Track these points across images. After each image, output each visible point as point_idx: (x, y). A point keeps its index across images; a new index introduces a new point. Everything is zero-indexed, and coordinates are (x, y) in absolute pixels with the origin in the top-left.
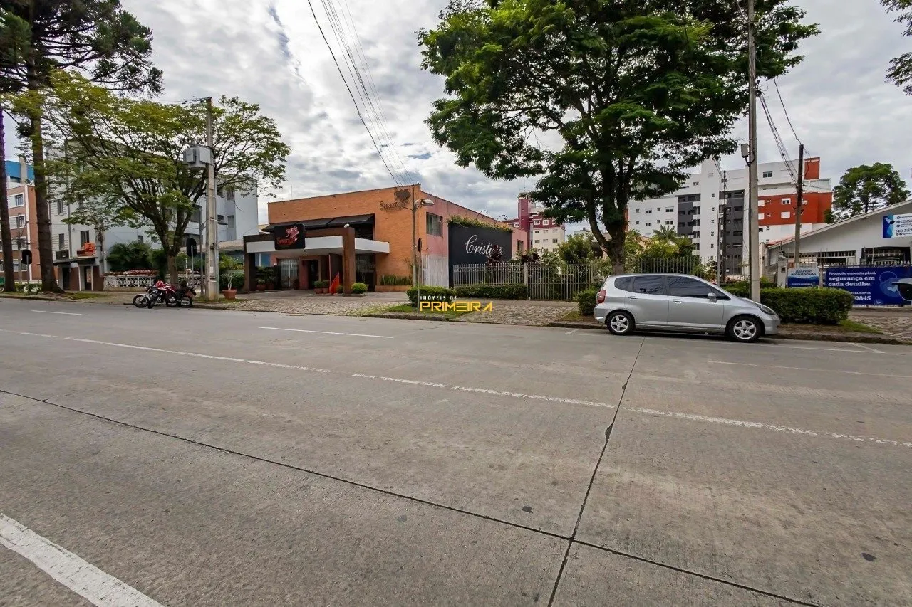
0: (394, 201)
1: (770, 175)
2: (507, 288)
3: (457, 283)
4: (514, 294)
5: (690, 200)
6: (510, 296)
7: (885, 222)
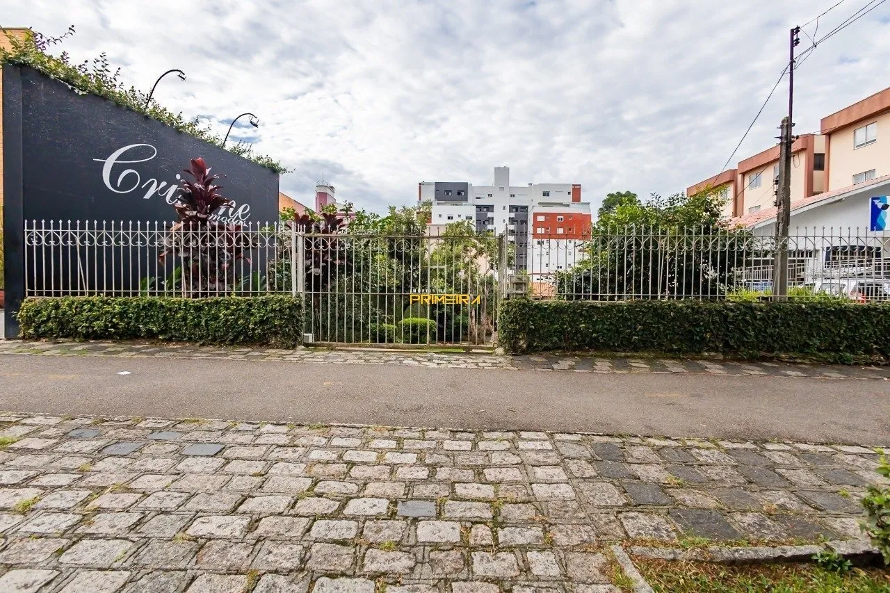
1: (548, 195)
2: (227, 308)
3: (40, 286)
4: (253, 329)
5: (485, 210)
6: (239, 334)
7: (874, 206)
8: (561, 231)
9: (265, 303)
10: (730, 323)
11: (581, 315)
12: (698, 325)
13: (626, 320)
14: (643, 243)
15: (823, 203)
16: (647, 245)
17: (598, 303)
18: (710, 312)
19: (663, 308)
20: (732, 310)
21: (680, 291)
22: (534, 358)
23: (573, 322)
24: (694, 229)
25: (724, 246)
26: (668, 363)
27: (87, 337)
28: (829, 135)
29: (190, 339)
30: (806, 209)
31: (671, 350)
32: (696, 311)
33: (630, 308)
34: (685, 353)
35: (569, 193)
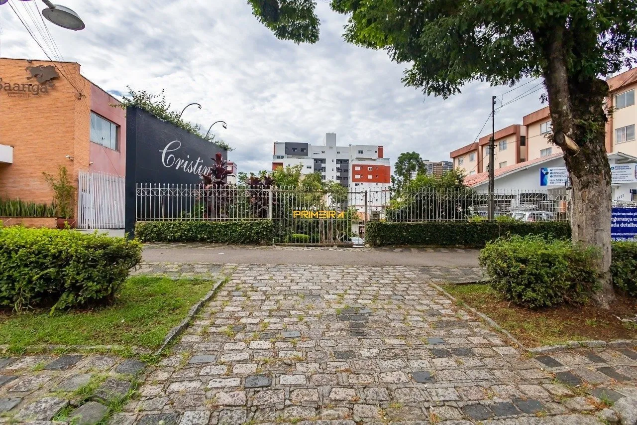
0: (26, 81)
1: (362, 152)
2: (241, 226)
3: (143, 216)
4: (253, 236)
5: (320, 162)
6: (246, 239)
7: (542, 173)
8: (370, 177)
9: (259, 224)
10: (467, 232)
11: (404, 228)
12: (454, 233)
13: (423, 231)
14: (430, 196)
15: (517, 171)
16: (431, 197)
17: (411, 223)
18: (459, 227)
19: (439, 225)
20: (468, 226)
21: (446, 218)
22: (384, 248)
23: (401, 232)
24: (451, 190)
25: (464, 197)
26: (442, 249)
27: (170, 241)
28: (528, 126)
29: (222, 242)
30: (509, 173)
31: (443, 244)
32: (453, 226)
33: (425, 226)
34: (449, 245)
35: (376, 152)
